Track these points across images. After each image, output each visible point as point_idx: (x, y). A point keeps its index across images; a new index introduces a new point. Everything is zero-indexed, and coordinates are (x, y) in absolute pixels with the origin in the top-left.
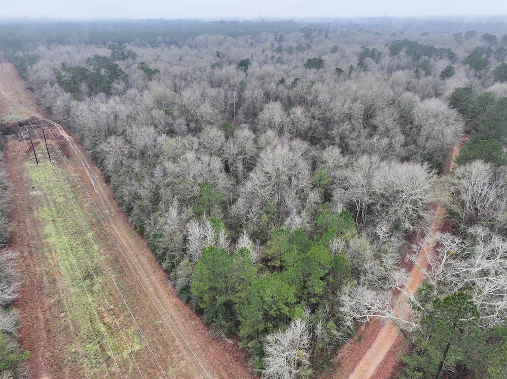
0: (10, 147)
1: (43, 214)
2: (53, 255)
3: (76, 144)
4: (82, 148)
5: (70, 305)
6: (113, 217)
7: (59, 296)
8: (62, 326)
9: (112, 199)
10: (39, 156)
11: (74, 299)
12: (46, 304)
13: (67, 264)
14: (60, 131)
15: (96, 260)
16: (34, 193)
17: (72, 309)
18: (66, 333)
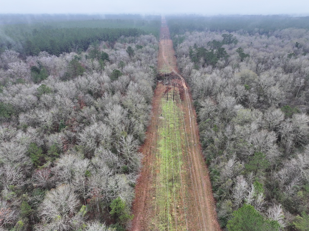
0: (158, 87)
1: (162, 132)
2: (160, 159)
3: (188, 93)
4: (191, 96)
5: (159, 193)
6: (195, 146)
7: (156, 186)
8: (152, 205)
10: (169, 96)
11: (161, 191)
12: (149, 188)
13: (164, 167)
14: (183, 83)
15: (178, 171)
16: (161, 118)
17: (159, 197)
18: (152, 210)
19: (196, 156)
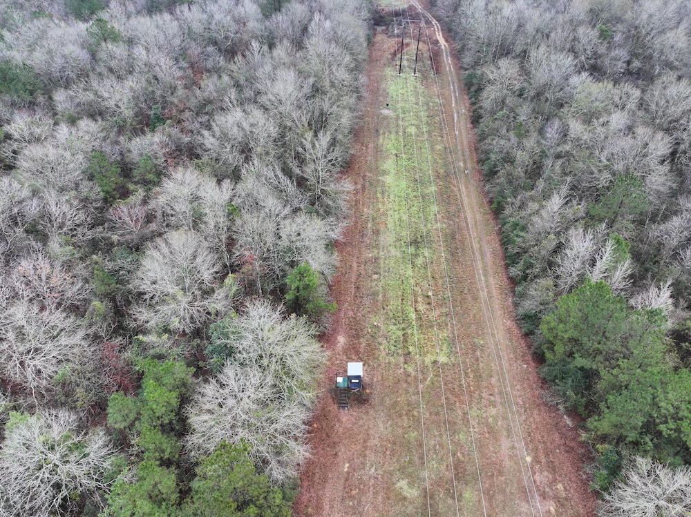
0: (377, 43)
1: (389, 142)
2: (385, 200)
3: (451, 57)
4: (456, 64)
5: (386, 268)
6: (466, 175)
7: (378, 253)
8: (372, 290)
9: (473, 149)
10: (405, 63)
11: (392, 264)
12: (363, 256)
13: (397, 216)
14: (437, 32)
15: (429, 225)
16: (385, 112)
17: (387, 275)
18: (373, 299)
19: (468, 196)
